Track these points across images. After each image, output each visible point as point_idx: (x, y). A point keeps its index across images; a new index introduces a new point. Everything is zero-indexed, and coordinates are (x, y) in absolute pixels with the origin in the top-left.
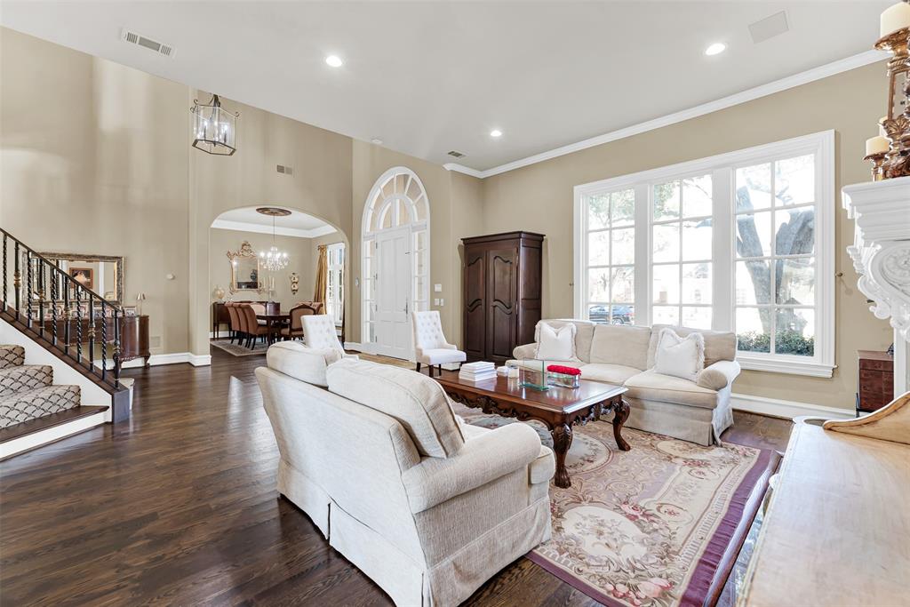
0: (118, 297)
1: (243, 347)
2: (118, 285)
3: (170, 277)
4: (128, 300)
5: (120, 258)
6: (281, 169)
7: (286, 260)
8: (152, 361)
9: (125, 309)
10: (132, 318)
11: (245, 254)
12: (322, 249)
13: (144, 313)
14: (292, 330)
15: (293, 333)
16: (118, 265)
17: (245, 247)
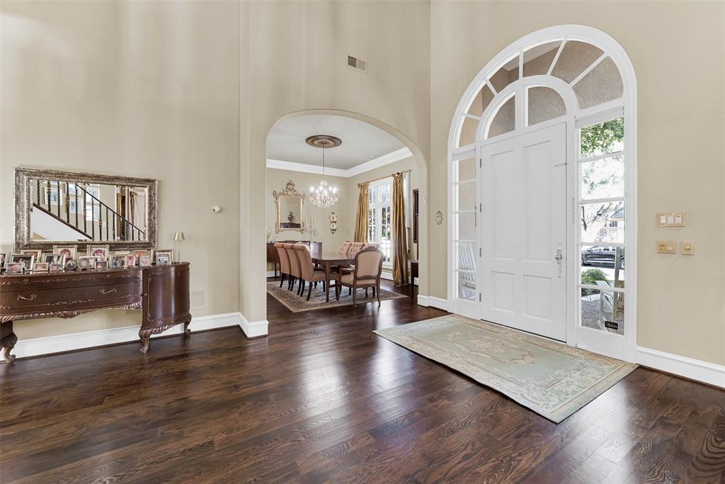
0: (150, 237)
1: (294, 293)
2: (150, 220)
3: (217, 209)
4: (163, 242)
5: (153, 181)
6: (352, 61)
7: (336, 195)
8: (194, 326)
9: (157, 254)
10: (165, 268)
11: (290, 193)
12: (363, 187)
13: (182, 260)
14: (356, 278)
15: (359, 283)
16: (150, 191)
17: (289, 186)
